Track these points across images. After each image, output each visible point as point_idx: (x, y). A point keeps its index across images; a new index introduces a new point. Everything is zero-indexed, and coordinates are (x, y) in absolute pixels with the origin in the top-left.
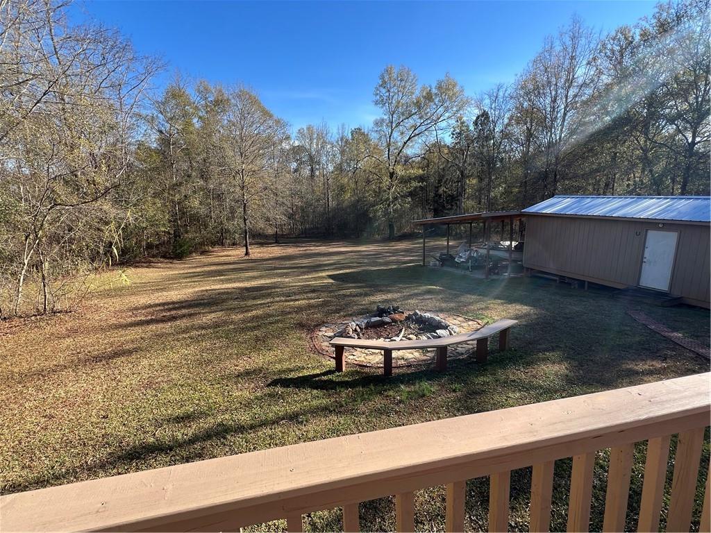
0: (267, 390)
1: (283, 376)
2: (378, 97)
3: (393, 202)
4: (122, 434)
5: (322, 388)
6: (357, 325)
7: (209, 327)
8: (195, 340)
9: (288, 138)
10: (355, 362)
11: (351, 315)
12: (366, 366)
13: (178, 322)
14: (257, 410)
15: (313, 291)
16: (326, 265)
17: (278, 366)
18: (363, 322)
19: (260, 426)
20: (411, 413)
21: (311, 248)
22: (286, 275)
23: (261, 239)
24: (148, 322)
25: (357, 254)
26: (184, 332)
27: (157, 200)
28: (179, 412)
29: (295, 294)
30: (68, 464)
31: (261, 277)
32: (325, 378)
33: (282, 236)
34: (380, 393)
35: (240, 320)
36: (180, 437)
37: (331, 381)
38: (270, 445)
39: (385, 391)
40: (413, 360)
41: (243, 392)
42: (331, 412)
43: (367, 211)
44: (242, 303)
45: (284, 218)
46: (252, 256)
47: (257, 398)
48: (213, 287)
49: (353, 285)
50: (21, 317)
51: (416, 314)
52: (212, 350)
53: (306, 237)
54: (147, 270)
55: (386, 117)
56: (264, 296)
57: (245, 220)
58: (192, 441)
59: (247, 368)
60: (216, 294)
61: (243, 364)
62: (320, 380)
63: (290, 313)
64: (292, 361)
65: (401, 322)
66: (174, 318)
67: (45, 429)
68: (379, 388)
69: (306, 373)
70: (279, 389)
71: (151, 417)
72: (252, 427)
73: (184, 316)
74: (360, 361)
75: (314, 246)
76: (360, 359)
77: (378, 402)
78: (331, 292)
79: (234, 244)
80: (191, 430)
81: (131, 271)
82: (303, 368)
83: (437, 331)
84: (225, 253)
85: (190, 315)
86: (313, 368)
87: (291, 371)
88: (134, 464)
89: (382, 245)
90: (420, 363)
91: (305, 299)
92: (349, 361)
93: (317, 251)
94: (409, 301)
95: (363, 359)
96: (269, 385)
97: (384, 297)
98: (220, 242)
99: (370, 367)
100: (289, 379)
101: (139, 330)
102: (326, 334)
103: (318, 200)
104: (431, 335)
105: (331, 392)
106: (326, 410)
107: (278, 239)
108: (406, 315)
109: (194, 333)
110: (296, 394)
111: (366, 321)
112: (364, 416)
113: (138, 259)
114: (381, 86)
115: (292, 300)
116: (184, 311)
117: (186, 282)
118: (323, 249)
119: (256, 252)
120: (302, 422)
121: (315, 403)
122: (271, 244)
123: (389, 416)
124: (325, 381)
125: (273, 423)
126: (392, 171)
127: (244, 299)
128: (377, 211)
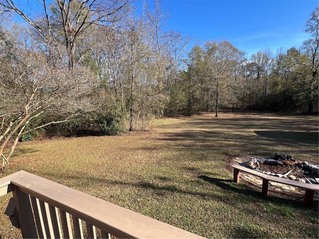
0: (197, 179)
1: (207, 175)
2: (308, 27)
3: (313, 90)
4: (145, 177)
5: (222, 187)
6: (258, 161)
7: (187, 146)
8: (179, 150)
9: (245, 60)
10: (247, 180)
11: (257, 155)
12: (253, 185)
13: (177, 142)
14: (189, 186)
15: (240, 138)
16: (255, 125)
17: (207, 170)
18: (263, 160)
19: (188, 193)
20: (270, 221)
21: (251, 116)
22: (231, 128)
23: (225, 109)
24: (168, 139)
25: (279, 121)
26: (177, 146)
27: (183, 92)
28: (163, 176)
29: (230, 138)
30: (129, 181)
31: (219, 128)
32: (226, 183)
33: (237, 108)
34: (254, 202)
35: (200, 145)
36: (160, 185)
37: (229, 186)
38: (188, 203)
39: (259, 202)
40: (287, 191)
41: (187, 176)
42: (222, 200)
43: (292, 96)
44: (204, 138)
45: (236, 100)
46: (219, 117)
47: (191, 181)
48: (196, 129)
49: (267, 138)
50: (137, 131)
51: (304, 164)
52: (184, 155)
53: (250, 110)
54: (176, 119)
55: (313, 38)
56: (215, 137)
57: (217, 100)
58: (163, 188)
59: (193, 167)
60: (195, 133)
61: (193, 164)
62: (223, 183)
63: (223, 147)
64: (214, 169)
65: (291, 166)
66: (176, 140)
67: (128, 167)
68: (254, 199)
69: (218, 177)
70: (202, 181)
71: (154, 174)
72: (185, 192)
73: (180, 139)
74: (251, 181)
75: (253, 114)
76: (251, 179)
77: (251, 206)
78: (250, 140)
79: (212, 111)
80: (164, 184)
81: (171, 119)
82: (218, 175)
83: (316, 179)
84: (208, 115)
85: (182, 139)
86: (223, 176)
87: (211, 174)
88: (143, 189)
89: (301, 117)
90: (293, 195)
91: (234, 141)
92: (244, 178)
93: (253, 117)
94: (304, 154)
95: (253, 180)
96: (198, 177)
97: (285, 149)
98: (206, 110)
99: (255, 185)
100: (208, 177)
101: (164, 141)
102: (238, 161)
103: (259, 91)
104: (310, 180)
105: (226, 190)
106: (219, 199)
107: (234, 110)
108: (296, 162)
109: (180, 147)
110: (209, 185)
111: (264, 160)
112: (239, 210)
113: (174, 115)
114: (312, 19)
115: (227, 141)
116: (181, 137)
117: (187, 126)
118: (257, 116)
119: (221, 116)
120: (206, 199)
121: (216, 193)
122: (229, 112)
123: (254, 216)
124: (226, 184)
125: (193, 194)
126: (315, 71)
127: (206, 136)
128: (299, 96)
